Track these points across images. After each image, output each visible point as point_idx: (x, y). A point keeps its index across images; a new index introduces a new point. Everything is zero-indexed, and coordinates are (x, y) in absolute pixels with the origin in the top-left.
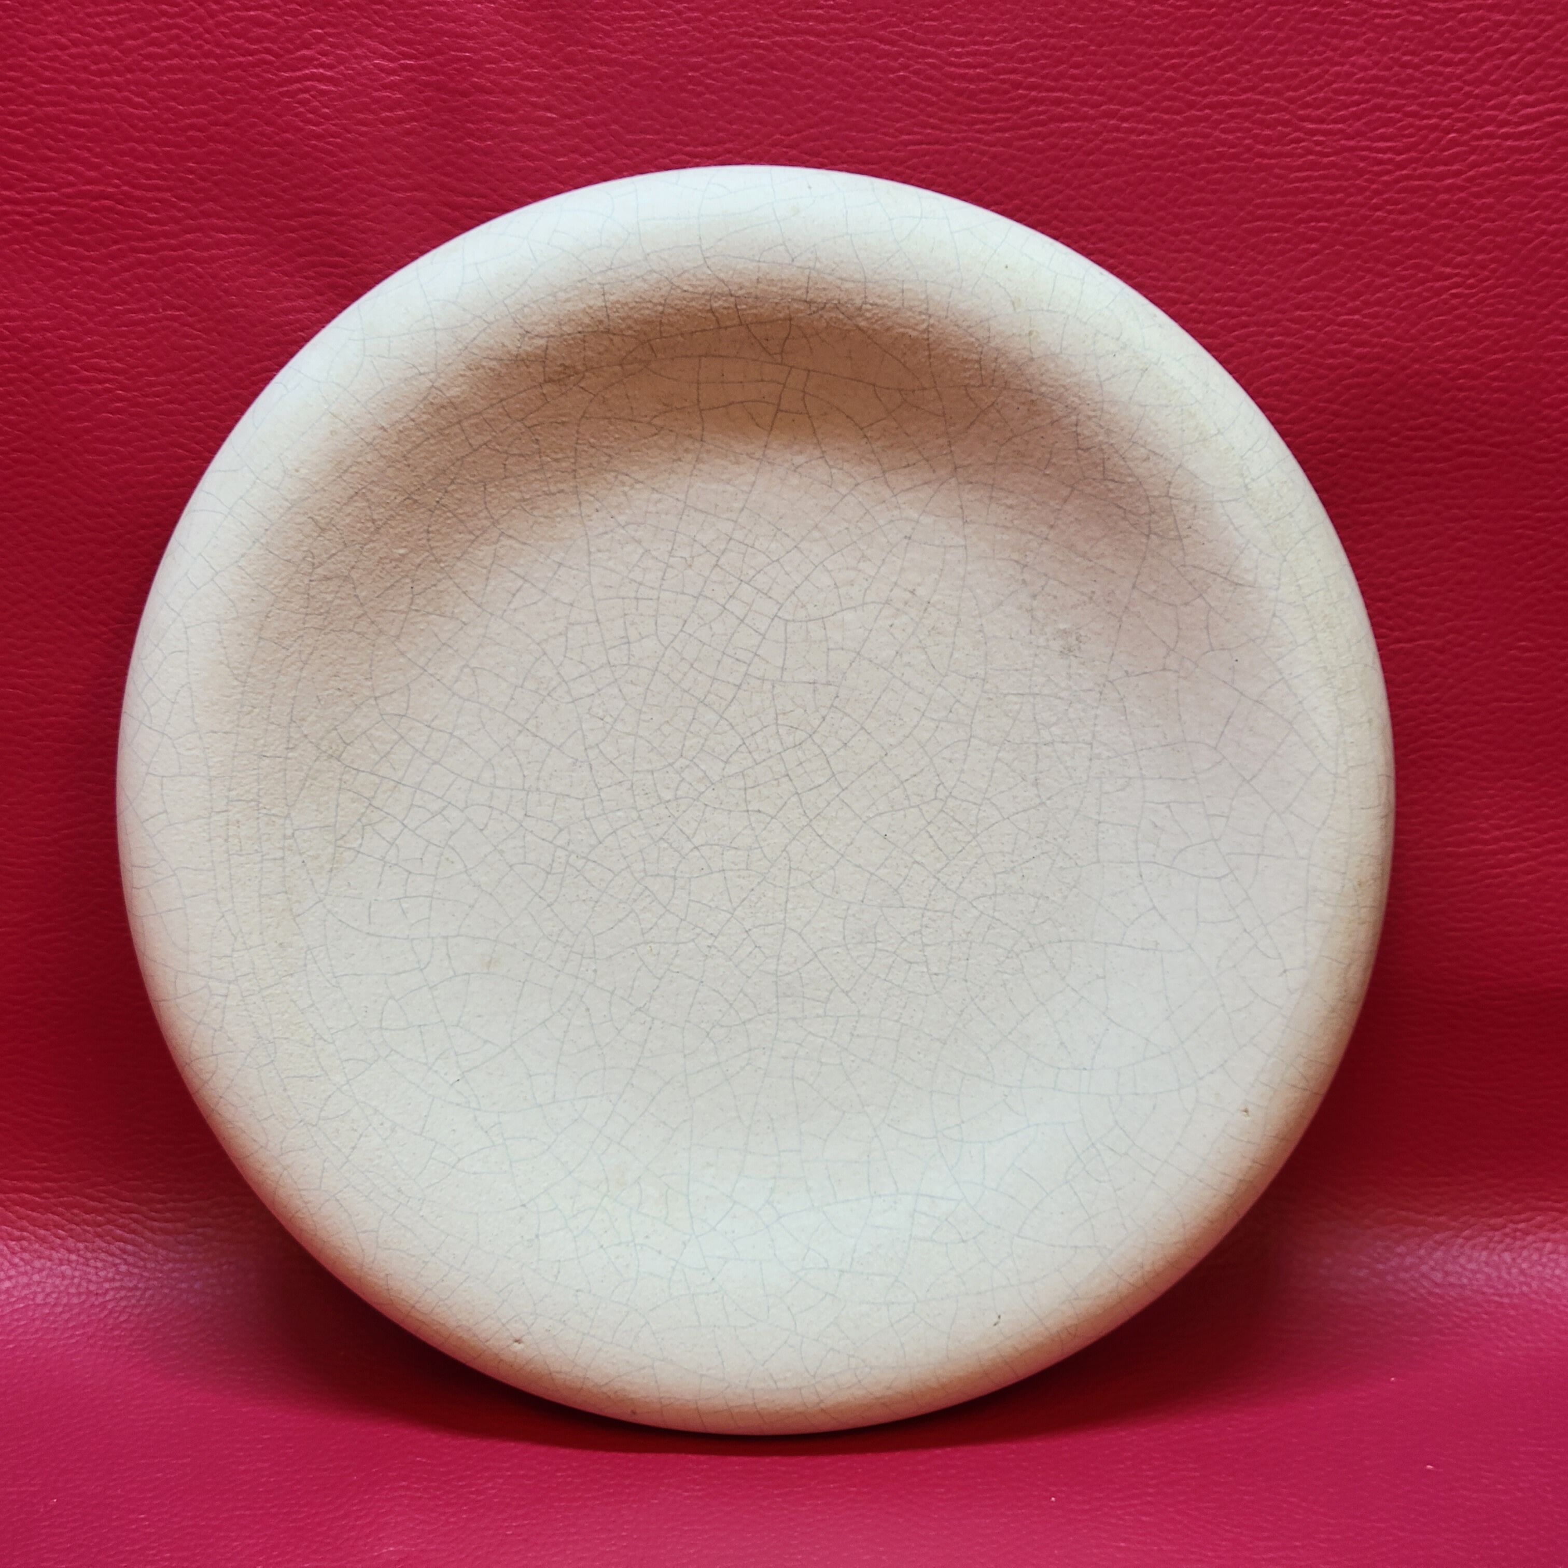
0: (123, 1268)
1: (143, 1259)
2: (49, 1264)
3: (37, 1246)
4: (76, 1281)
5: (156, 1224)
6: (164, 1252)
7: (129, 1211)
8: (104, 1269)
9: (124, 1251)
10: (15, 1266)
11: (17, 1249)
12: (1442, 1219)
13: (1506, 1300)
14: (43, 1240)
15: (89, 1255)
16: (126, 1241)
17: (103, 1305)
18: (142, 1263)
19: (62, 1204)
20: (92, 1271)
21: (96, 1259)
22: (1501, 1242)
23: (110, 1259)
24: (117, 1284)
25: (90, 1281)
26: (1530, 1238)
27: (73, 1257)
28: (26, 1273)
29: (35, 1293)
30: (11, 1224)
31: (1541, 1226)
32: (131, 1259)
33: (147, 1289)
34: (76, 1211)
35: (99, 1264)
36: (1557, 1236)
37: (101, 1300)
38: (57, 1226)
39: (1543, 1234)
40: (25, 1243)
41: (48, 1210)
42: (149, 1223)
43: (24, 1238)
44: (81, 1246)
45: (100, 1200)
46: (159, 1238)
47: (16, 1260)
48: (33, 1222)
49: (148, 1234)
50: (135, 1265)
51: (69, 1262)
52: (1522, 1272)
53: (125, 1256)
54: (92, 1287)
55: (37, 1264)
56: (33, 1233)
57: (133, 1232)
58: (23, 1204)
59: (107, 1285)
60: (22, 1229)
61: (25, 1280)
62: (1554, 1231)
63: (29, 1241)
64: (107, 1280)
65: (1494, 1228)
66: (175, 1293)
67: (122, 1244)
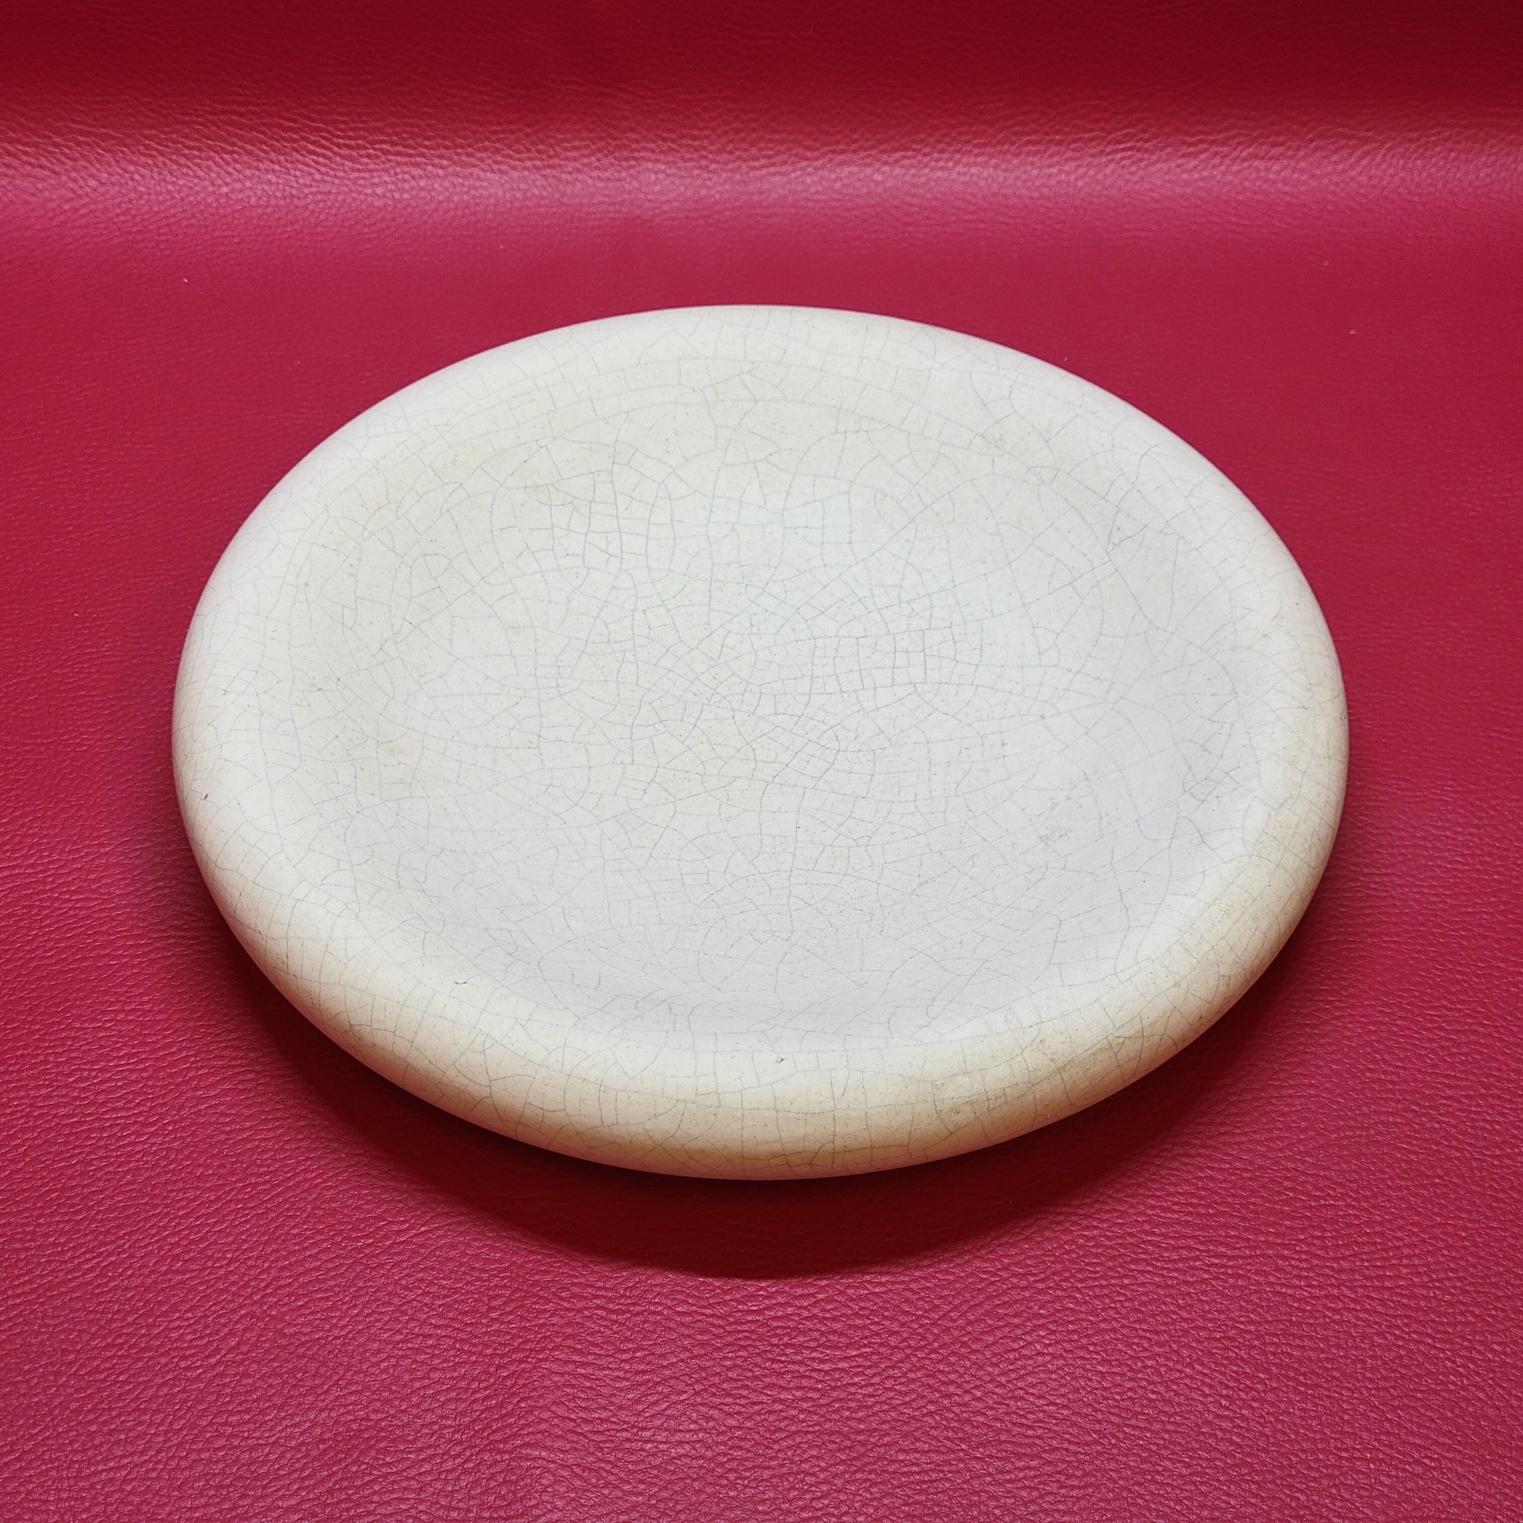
0: (318, 176)
1: (333, 169)
2: (257, 173)
3: (246, 158)
4: (281, 187)
5: (341, 141)
6: (350, 164)
7: (318, 130)
8: (303, 177)
9: (316, 162)
10: (229, 174)
11: (230, 160)
12: (1370, 134)
13: (1416, 199)
14: (250, 153)
15: (289, 166)
16: (317, 154)
17: (306, 207)
18: (332, 173)
19: (263, 124)
20: (293, 179)
21: (295, 169)
22: (1415, 152)
23: (306, 169)
24: (314, 190)
25: (292, 187)
26: (1438, 149)
27: (277, 167)
28: (239, 180)
29: (249, 197)
30: (224, 140)
31: (1447, 139)
32: (323, 169)
33: (339, 193)
34: (275, 130)
35: (298, 173)
36: (1460, 147)
37: (303, 202)
38: (261, 142)
39: (1449, 145)
40: (236, 156)
41: (252, 128)
42: (335, 140)
43: (235, 152)
44: (282, 158)
45: (294, 121)
46: (345, 152)
47: (230, 170)
48: (241, 138)
49: (336, 149)
50: (327, 174)
51: (273, 171)
52: (1430, 175)
53: (319, 167)
54: (294, 192)
55: (248, 172)
56: (243, 148)
57: (324, 147)
58: (232, 123)
59: (306, 191)
60: (233, 144)
61: (238, 186)
62: (1457, 142)
63: (240, 154)
64: (306, 186)
65: (1411, 141)
66: (362, 197)
67: (315, 157)
